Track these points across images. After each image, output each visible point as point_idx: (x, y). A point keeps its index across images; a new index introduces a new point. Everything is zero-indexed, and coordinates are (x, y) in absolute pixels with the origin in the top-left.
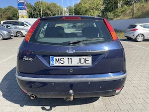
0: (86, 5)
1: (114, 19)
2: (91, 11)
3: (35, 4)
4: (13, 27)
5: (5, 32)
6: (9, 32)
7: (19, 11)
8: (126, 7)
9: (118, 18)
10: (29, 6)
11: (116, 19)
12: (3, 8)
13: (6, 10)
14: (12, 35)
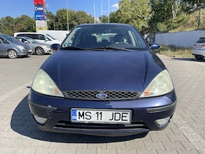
0: (127, 13)
1: (170, 31)
2: (135, 21)
3: (58, 13)
4: (31, 40)
5: (21, 48)
6: (27, 48)
7: (37, 22)
8: (184, 15)
9: (176, 30)
10: (50, 16)
11: (173, 31)
12: (15, 18)
13: (19, 20)
14: (29, 51)
